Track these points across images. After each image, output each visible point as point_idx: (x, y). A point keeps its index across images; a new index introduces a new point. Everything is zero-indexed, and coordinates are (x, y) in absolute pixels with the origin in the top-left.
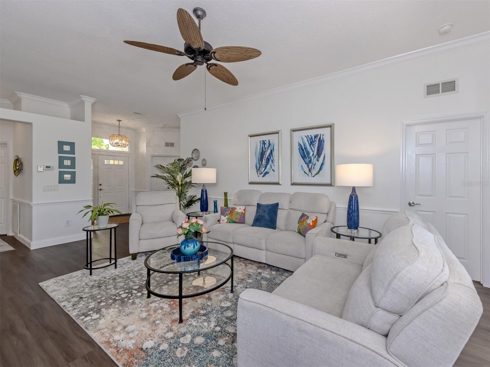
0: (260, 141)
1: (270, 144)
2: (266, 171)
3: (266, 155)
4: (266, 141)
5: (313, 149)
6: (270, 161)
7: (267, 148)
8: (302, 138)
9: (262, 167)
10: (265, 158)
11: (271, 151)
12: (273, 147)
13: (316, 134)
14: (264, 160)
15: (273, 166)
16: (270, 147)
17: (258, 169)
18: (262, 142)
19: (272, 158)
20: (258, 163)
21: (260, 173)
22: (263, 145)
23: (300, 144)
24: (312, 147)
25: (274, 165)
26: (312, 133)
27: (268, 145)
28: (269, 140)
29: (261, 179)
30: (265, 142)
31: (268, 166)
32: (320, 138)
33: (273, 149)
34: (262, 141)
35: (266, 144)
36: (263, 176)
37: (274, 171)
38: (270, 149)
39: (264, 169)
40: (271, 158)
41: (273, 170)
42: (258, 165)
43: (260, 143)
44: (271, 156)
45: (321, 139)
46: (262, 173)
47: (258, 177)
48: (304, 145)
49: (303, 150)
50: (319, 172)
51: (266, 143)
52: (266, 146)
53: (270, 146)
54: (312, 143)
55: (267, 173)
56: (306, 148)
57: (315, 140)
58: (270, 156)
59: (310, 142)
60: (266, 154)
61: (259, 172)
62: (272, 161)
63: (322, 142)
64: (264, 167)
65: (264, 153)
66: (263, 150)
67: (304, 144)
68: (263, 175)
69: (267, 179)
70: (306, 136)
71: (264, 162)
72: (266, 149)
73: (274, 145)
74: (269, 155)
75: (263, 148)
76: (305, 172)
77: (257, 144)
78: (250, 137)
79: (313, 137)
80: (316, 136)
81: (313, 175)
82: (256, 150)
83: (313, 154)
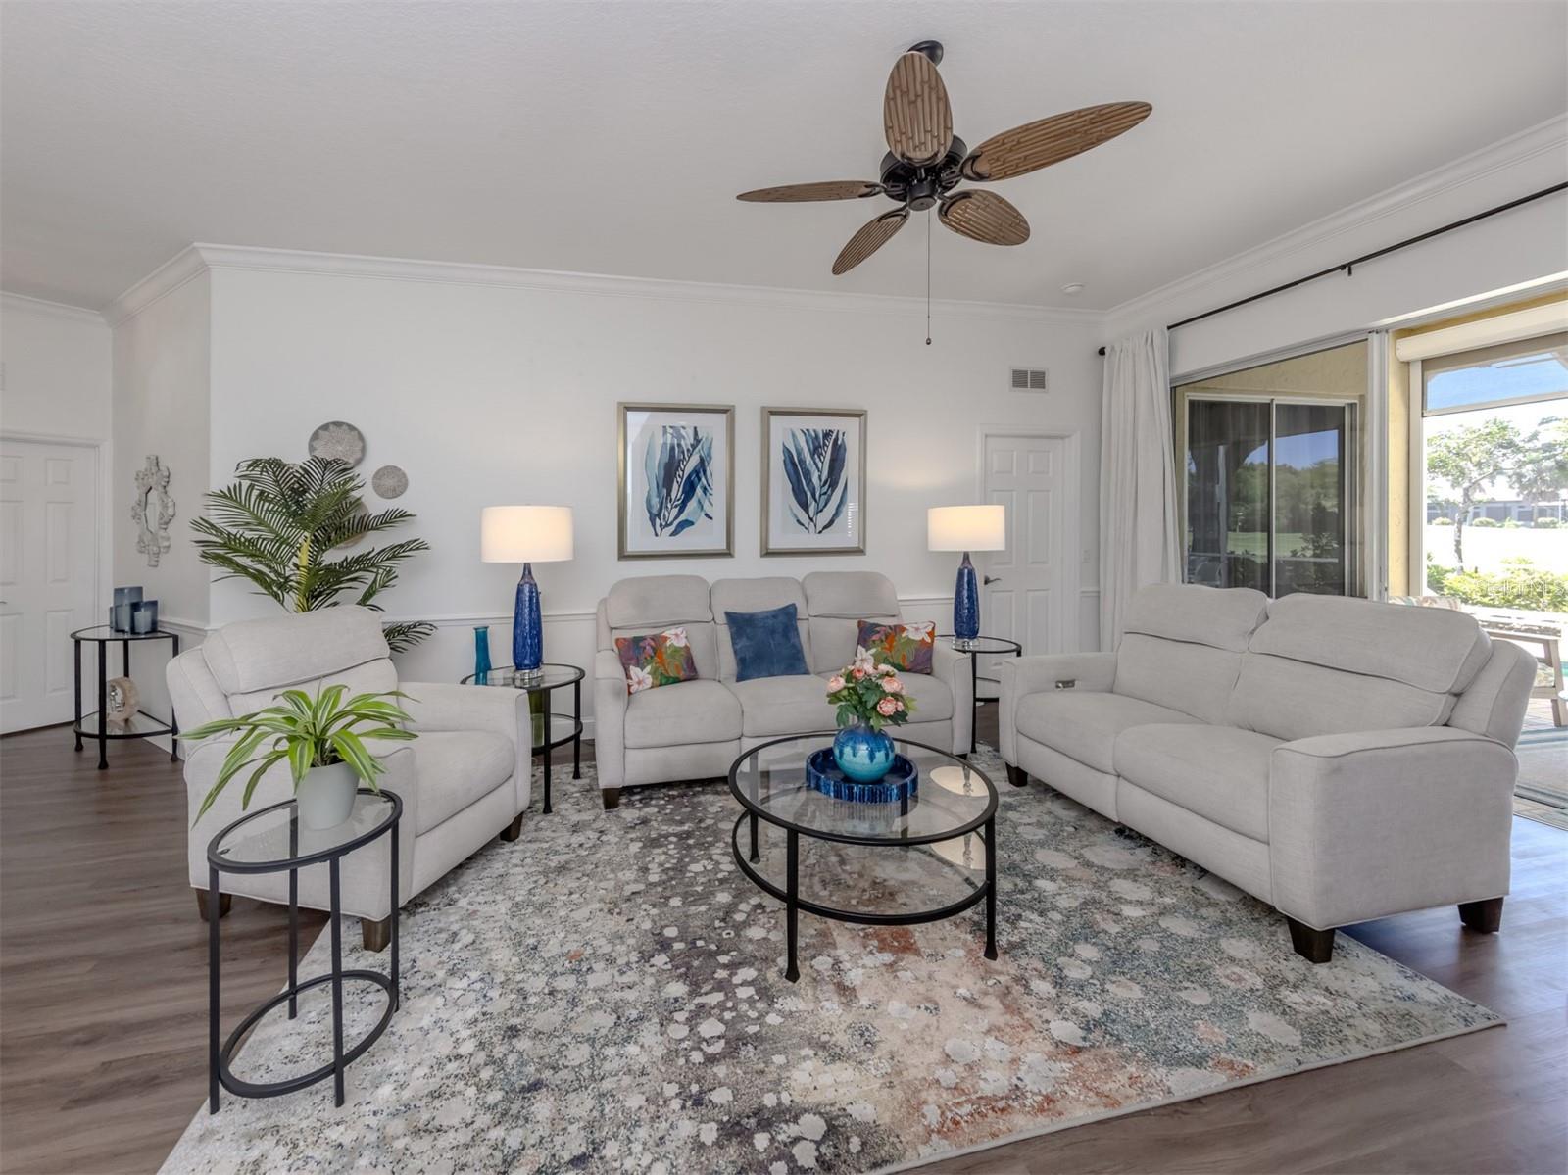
0: (665, 427)
1: (697, 441)
2: (682, 518)
3: (683, 471)
4: (684, 428)
5: (820, 466)
6: (699, 491)
7: (688, 450)
8: (793, 435)
9: (669, 505)
10: (679, 480)
11: (702, 460)
12: (710, 448)
13: (827, 428)
14: (675, 485)
15: (706, 505)
16: (697, 449)
17: (655, 511)
18: (670, 430)
19: (703, 479)
20: (654, 492)
21: (661, 525)
22: (673, 441)
23: (789, 452)
24: (818, 460)
25: (710, 502)
26: (820, 425)
27: (692, 441)
28: (695, 428)
29: (666, 542)
30: (683, 432)
31: (692, 504)
32: (836, 440)
33: (709, 455)
34: (671, 427)
35: (684, 438)
36: (674, 534)
37: (711, 518)
38: (698, 455)
39: (675, 511)
40: (699, 480)
41: (706, 515)
42: (655, 501)
43: (665, 433)
44: (701, 474)
45: (839, 442)
46: (667, 525)
47: (656, 535)
48: (799, 454)
49: (794, 464)
50: (831, 523)
51: (684, 434)
52: (687, 444)
53: (699, 446)
54: (816, 450)
55: (688, 523)
56: (802, 461)
57: (825, 444)
58: (697, 476)
59: (812, 446)
60: (682, 467)
61: (657, 522)
62: (705, 490)
63: (842, 450)
64: (676, 506)
65: (676, 464)
66: (672, 456)
67: (797, 450)
68: (672, 528)
69: (687, 541)
70: (802, 431)
71: (677, 491)
72: (683, 452)
73: (712, 444)
74: (696, 472)
75: (673, 449)
76: (798, 521)
77: (653, 435)
78: (629, 408)
79: (821, 436)
80: (827, 435)
81: (819, 529)
82: (648, 453)
83: (820, 477)
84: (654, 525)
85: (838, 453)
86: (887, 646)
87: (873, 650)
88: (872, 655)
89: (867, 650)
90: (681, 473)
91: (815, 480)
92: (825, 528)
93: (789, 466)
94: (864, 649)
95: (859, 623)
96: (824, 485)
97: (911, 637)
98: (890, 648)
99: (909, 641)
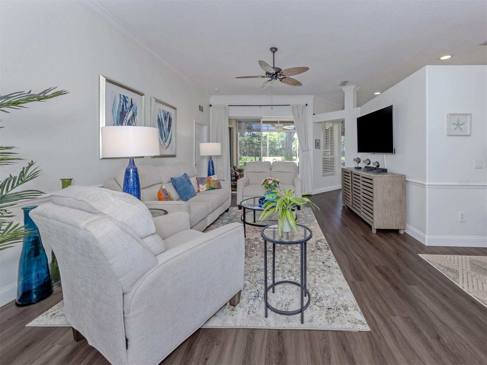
0: (120, 95)
1: (132, 105)
3: (127, 118)
5: (166, 123)
7: (129, 108)
8: (160, 111)
10: (125, 121)
11: (133, 113)
12: (136, 109)
13: (168, 111)
14: (124, 123)
16: (132, 109)
18: (122, 97)
19: (134, 123)
22: (123, 103)
23: (159, 117)
26: (166, 109)
27: (130, 104)
28: (132, 99)
30: (127, 99)
32: (170, 116)
33: (136, 112)
34: (124, 96)
35: (127, 102)
38: (132, 111)
40: (133, 123)
43: (120, 98)
44: (133, 120)
48: (161, 119)
49: (160, 122)
52: (128, 105)
53: (133, 108)
54: (165, 118)
56: (162, 122)
57: (167, 117)
58: (132, 120)
60: (127, 115)
63: (171, 120)
65: (124, 114)
66: (123, 109)
67: (161, 117)
70: (162, 110)
72: (127, 109)
73: (137, 108)
75: (123, 106)
76: (161, 144)
77: (115, 97)
78: (107, 81)
79: (166, 113)
80: (168, 114)
82: (113, 106)
83: (166, 128)
89: (203, 186)
90: (126, 118)
92: (167, 147)
95: (197, 178)
96: (167, 131)
98: (210, 184)
99: (214, 181)
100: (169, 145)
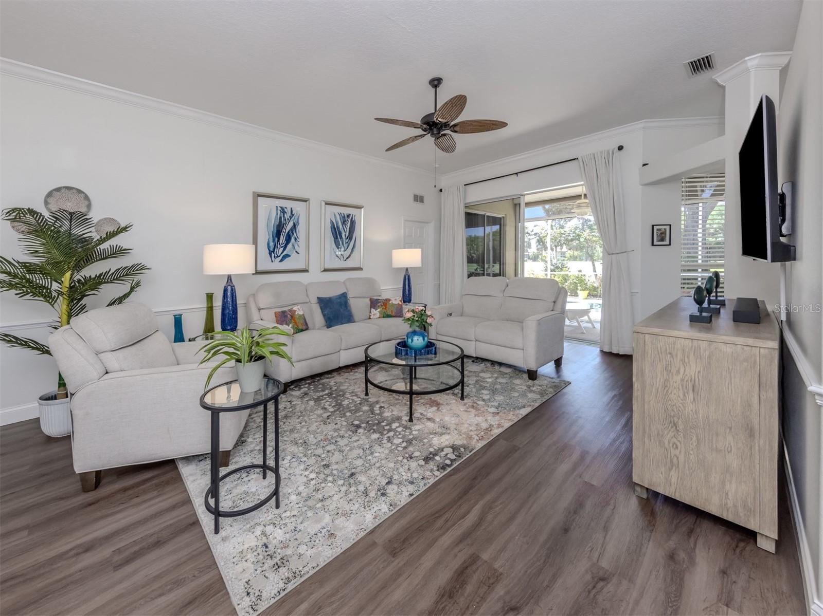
0: (277, 207)
1: (292, 215)
2: (285, 253)
3: (285, 229)
4: (286, 208)
5: (345, 229)
6: (293, 239)
7: (288, 219)
8: (335, 215)
9: (279, 246)
10: (284, 234)
11: (294, 225)
12: (298, 219)
13: (348, 213)
14: (282, 237)
15: (296, 247)
16: (292, 219)
17: (271, 249)
18: (279, 209)
19: (295, 234)
20: (271, 240)
21: (275, 256)
22: (280, 214)
23: (333, 222)
24: (344, 227)
25: (298, 245)
26: (346, 211)
27: (290, 215)
28: (292, 208)
29: (277, 265)
30: (285, 210)
31: (290, 246)
32: (352, 218)
33: (298, 222)
34: (280, 207)
35: (286, 213)
36: (281, 261)
37: (298, 253)
38: (292, 222)
39: (281, 250)
40: (293, 234)
41: (296, 252)
42: (272, 244)
43: (277, 209)
44: (294, 231)
45: (353, 220)
46: (278, 257)
47: (272, 261)
48: (337, 224)
49: (335, 229)
51: (286, 211)
52: (287, 216)
53: (293, 218)
54: (344, 223)
55: (287, 256)
56: (338, 228)
57: (347, 220)
58: (292, 232)
59: (342, 221)
60: (285, 227)
61: (273, 255)
62: (296, 239)
63: (354, 223)
64: (282, 247)
65: (282, 226)
66: (280, 222)
67: (336, 222)
68: (280, 258)
69: (287, 264)
70: (338, 213)
71: (282, 239)
72: (286, 220)
73: (299, 217)
74: (291, 230)
75: (280, 218)
76: (336, 255)
77: (271, 210)
78: (259, 195)
79: (346, 216)
80: (348, 216)
81: (345, 259)
82: (268, 219)
83: (345, 235)
84: (271, 257)
85: (353, 223)
86: (384, 307)
87: (379, 310)
88: (378, 312)
90: (284, 230)
91: (343, 236)
92: (347, 258)
93: (333, 230)
94: (374, 310)
95: (370, 299)
96: (347, 238)
97: (394, 303)
98: (386, 309)
99: (393, 305)
100: (350, 256)
